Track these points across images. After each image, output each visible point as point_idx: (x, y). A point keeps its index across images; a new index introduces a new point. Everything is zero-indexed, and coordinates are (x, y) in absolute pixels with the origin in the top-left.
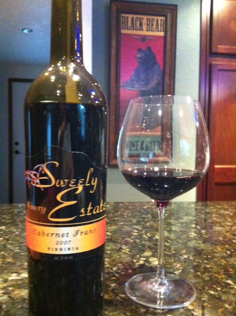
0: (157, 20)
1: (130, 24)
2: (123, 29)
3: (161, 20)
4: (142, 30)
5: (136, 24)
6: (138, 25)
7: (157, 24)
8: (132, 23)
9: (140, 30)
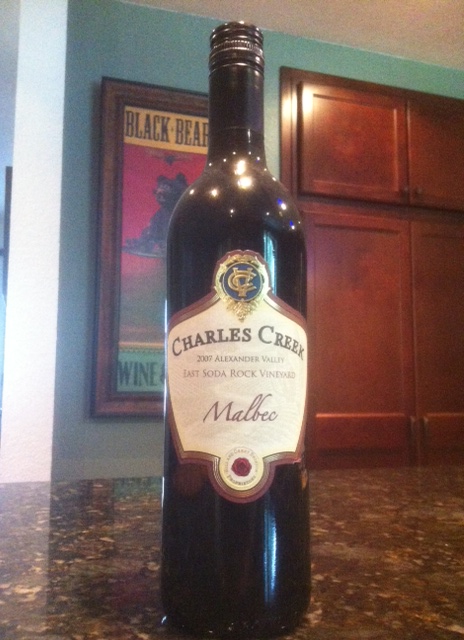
0: (197, 124)
1: (142, 127)
2: (127, 135)
3: (204, 124)
4: (168, 141)
5: (155, 128)
6: (159, 129)
7: (197, 132)
8: (148, 125)
9: (162, 140)
